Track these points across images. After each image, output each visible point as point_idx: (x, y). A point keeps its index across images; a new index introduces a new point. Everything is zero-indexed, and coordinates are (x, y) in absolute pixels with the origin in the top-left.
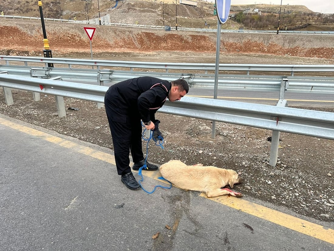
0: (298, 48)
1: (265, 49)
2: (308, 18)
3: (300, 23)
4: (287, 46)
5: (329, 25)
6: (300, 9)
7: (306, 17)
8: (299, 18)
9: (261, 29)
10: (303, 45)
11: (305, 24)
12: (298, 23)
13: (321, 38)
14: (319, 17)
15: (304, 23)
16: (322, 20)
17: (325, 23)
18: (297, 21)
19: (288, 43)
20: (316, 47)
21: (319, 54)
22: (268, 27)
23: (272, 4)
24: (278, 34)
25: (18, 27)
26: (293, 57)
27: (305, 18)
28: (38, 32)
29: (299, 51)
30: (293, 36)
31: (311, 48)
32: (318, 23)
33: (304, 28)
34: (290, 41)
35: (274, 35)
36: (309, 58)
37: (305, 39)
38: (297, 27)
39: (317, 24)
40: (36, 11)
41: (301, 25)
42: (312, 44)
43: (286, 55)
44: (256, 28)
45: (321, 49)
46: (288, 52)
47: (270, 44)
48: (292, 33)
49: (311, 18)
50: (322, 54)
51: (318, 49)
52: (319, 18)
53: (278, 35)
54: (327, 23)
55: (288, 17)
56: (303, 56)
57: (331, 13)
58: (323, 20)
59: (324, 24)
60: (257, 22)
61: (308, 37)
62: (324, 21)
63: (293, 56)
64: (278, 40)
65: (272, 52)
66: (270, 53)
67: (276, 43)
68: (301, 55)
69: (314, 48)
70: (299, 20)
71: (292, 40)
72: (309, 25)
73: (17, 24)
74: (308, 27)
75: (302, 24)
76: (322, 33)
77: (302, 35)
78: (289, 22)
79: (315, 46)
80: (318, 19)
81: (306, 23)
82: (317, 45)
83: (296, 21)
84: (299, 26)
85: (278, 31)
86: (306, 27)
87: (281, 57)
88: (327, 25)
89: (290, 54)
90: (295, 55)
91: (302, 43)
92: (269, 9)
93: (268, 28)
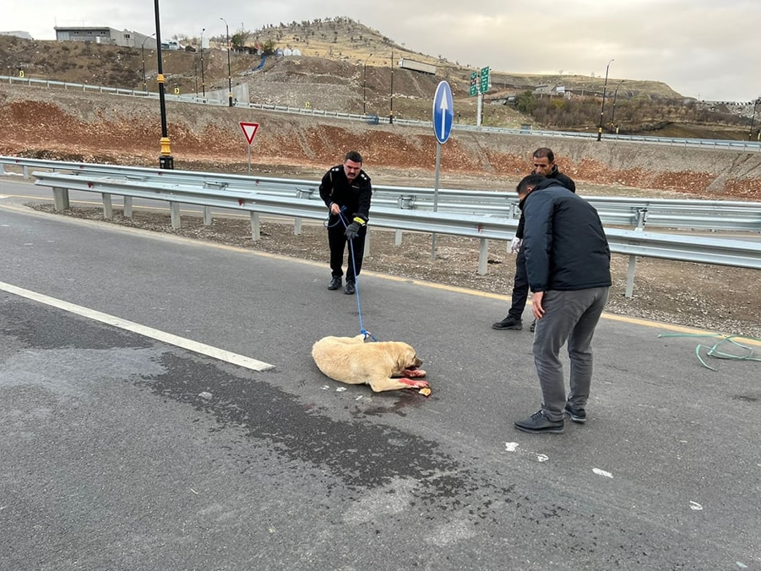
0: (640, 170)
1: (574, 169)
2: (666, 109)
3: (650, 119)
4: (617, 167)
5: (709, 125)
6: (655, 89)
7: (663, 108)
8: (648, 110)
9: (570, 128)
10: (650, 164)
11: (661, 123)
12: (645, 119)
13: (684, 153)
14: (690, 109)
15: (659, 119)
16: (697, 115)
17: (702, 121)
18: (644, 116)
19: (620, 160)
20: (674, 171)
21: (679, 185)
22: (583, 125)
23: (596, 77)
24: (599, 140)
25: (58, 103)
26: (628, 188)
27: (660, 110)
28: (100, 116)
29: (641, 177)
30: (629, 146)
31: (665, 173)
32: (687, 121)
33: (659, 129)
34: (622, 156)
35: (591, 141)
36: (659, 191)
37: (653, 153)
38: (644, 127)
39: (686, 123)
40: (84, 68)
41: (651, 125)
42: (667, 164)
43: (615, 184)
44: (560, 126)
45: (685, 174)
46: (618, 177)
47: (583, 160)
48: (628, 140)
49: (672, 109)
50: (686, 184)
51: (679, 174)
52: (690, 111)
53: (599, 142)
54: (707, 121)
55: (626, 107)
56: (649, 187)
57: (718, 101)
58: (699, 114)
59: (700, 122)
60: (561, 114)
61: (659, 148)
62: (700, 116)
63: (629, 185)
64: (600, 153)
65: (588, 177)
66: (583, 179)
67: (597, 158)
68: (644, 186)
69: (670, 173)
70: (648, 113)
71: (629, 155)
72: (669, 123)
73: (55, 98)
74: (665, 128)
75: (655, 123)
76: (687, 143)
77: (647, 145)
78: (627, 116)
79: (672, 168)
80: (687, 112)
81: (662, 121)
82: (677, 165)
83: (642, 115)
84: (647, 126)
85: (600, 134)
86: (662, 128)
87: (603, 188)
88: (705, 125)
89: (624, 183)
90: (632, 184)
91: (647, 160)
92: (590, 87)
93: (584, 127)
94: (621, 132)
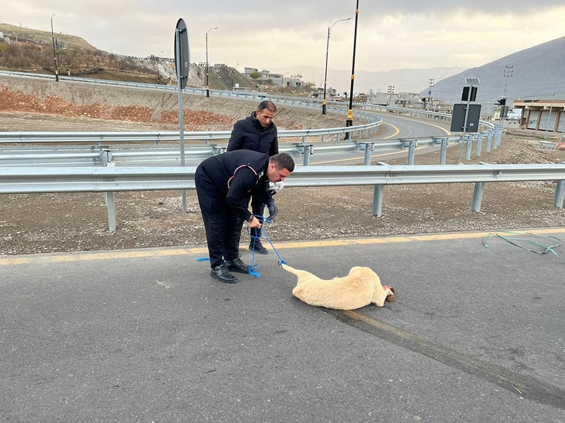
0: (99, 106)
1: (42, 105)
2: (95, 59)
3: (85, 65)
4: (79, 102)
5: (129, 72)
6: (75, 42)
7: (92, 57)
8: (82, 58)
9: (19, 69)
10: (105, 101)
11: (94, 69)
12: (81, 65)
13: (128, 93)
14: (112, 59)
15: (92, 66)
16: (118, 65)
17: (123, 69)
18: (80, 63)
19: (80, 97)
20: (124, 106)
21: (131, 116)
22: (30, 67)
24: (57, 80)
26: (94, 119)
27: (91, 59)
29: (101, 111)
30: (85, 86)
31: (118, 107)
32: (113, 69)
33: (94, 73)
34: (82, 94)
35: (51, 82)
36: (118, 121)
37: (105, 92)
38: (83, 72)
39: (112, 70)
41: (87, 70)
42: (118, 101)
43: (82, 117)
45: (133, 108)
46: (83, 111)
47: (48, 97)
48: (82, 81)
49: (100, 59)
50: (135, 115)
51: (129, 108)
52: (113, 61)
53: (59, 82)
54: (126, 70)
55: (63, 54)
56: (110, 118)
57: (126, 55)
59: (122, 70)
60: (8, 56)
61: (108, 89)
62: (121, 65)
63: (94, 117)
64: (61, 91)
65: (57, 112)
67: (60, 95)
68: (106, 118)
69: (122, 107)
70: (83, 60)
71: (85, 93)
72: (101, 70)
75: (90, 68)
76: (127, 85)
77: (98, 86)
78: (66, 62)
79: (122, 104)
80: (111, 62)
81: (95, 67)
82: (125, 102)
83: (78, 61)
84: (85, 71)
85: (57, 75)
86: (96, 73)
87: (75, 120)
88: (126, 72)
89: (89, 115)
90: (96, 116)
91: (102, 98)
92: (21, 35)
93: (32, 69)
94: (72, 75)
